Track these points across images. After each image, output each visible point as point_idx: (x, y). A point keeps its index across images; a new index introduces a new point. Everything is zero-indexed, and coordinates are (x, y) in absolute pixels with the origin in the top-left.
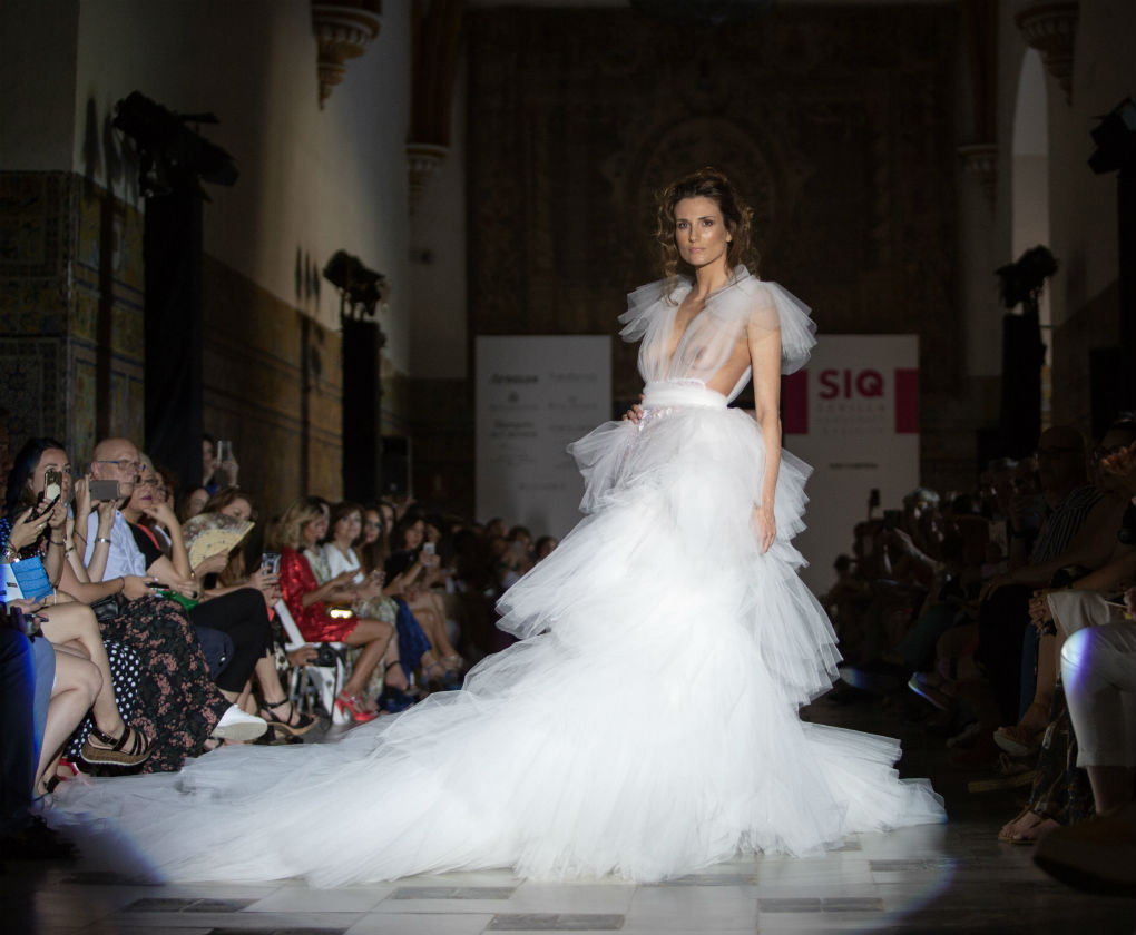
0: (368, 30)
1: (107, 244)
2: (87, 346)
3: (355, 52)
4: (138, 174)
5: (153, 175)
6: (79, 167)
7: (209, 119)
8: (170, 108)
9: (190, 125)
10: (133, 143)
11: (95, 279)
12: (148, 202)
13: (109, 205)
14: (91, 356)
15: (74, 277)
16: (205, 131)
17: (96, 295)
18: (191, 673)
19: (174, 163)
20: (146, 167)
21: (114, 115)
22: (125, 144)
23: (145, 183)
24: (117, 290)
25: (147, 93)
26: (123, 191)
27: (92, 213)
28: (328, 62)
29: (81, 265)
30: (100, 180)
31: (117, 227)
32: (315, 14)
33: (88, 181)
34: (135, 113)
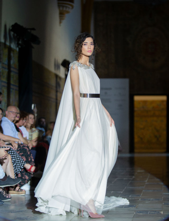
0: (70, 7)
1: (9, 58)
2: (5, 82)
3: (68, 12)
4: (17, 42)
5: (20, 42)
6: (3, 41)
7: (33, 29)
8: (24, 26)
9: (29, 30)
10: (15, 35)
11: (7, 67)
12: (19, 49)
13: (10, 49)
14: (6, 85)
15: (2, 66)
16: (33, 32)
17: (7, 70)
19: (25, 39)
20: (18, 41)
21: (11, 28)
22: (14, 35)
23: (18, 44)
24: (12, 69)
25: (19, 23)
26: (13, 46)
27: (6, 51)
28: (62, 14)
29: (3, 63)
30: (8, 43)
31: (12, 54)
32: (58, 3)
33: (5, 44)
34: (16, 27)
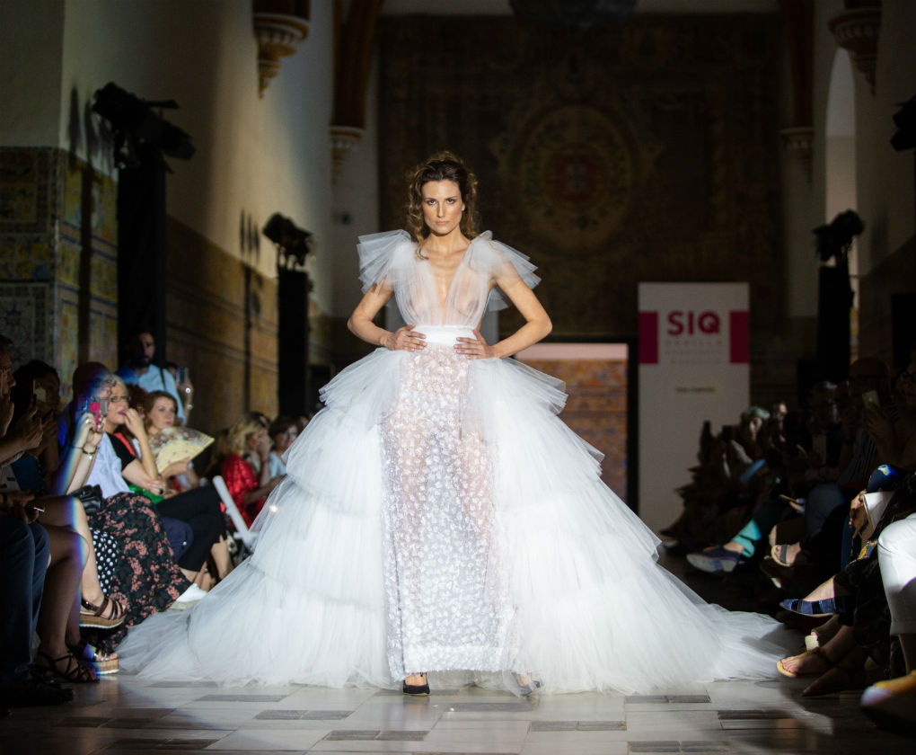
0: (298, 33)
1: (87, 207)
2: (71, 289)
3: (288, 51)
4: (112, 150)
5: (125, 151)
6: (64, 144)
7: (171, 105)
8: (139, 96)
9: (156, 110)
10: (108, 125)
11: (77, 235)
12: (121, 173)
13: (89, 175)
14: (74, 298)
15: (61, 233)
16: (169, 115)
17: (78, 248)
18: (159, 558)
19: (142, 141)
20: (118, 145)
21: (93, 102)
22: (102, 126)
23: (118, 157)
24: (95, 245)
25: (120, 84)
26: (100, 163)
27: (75, 181)
28: (267, 59)
29: (66, 223)
30: (82, 155)
31: (95, 193)
32: (256, 20)
33: (72, 156)
34: (109, 99)
